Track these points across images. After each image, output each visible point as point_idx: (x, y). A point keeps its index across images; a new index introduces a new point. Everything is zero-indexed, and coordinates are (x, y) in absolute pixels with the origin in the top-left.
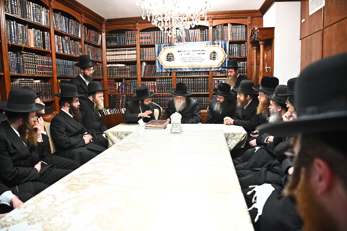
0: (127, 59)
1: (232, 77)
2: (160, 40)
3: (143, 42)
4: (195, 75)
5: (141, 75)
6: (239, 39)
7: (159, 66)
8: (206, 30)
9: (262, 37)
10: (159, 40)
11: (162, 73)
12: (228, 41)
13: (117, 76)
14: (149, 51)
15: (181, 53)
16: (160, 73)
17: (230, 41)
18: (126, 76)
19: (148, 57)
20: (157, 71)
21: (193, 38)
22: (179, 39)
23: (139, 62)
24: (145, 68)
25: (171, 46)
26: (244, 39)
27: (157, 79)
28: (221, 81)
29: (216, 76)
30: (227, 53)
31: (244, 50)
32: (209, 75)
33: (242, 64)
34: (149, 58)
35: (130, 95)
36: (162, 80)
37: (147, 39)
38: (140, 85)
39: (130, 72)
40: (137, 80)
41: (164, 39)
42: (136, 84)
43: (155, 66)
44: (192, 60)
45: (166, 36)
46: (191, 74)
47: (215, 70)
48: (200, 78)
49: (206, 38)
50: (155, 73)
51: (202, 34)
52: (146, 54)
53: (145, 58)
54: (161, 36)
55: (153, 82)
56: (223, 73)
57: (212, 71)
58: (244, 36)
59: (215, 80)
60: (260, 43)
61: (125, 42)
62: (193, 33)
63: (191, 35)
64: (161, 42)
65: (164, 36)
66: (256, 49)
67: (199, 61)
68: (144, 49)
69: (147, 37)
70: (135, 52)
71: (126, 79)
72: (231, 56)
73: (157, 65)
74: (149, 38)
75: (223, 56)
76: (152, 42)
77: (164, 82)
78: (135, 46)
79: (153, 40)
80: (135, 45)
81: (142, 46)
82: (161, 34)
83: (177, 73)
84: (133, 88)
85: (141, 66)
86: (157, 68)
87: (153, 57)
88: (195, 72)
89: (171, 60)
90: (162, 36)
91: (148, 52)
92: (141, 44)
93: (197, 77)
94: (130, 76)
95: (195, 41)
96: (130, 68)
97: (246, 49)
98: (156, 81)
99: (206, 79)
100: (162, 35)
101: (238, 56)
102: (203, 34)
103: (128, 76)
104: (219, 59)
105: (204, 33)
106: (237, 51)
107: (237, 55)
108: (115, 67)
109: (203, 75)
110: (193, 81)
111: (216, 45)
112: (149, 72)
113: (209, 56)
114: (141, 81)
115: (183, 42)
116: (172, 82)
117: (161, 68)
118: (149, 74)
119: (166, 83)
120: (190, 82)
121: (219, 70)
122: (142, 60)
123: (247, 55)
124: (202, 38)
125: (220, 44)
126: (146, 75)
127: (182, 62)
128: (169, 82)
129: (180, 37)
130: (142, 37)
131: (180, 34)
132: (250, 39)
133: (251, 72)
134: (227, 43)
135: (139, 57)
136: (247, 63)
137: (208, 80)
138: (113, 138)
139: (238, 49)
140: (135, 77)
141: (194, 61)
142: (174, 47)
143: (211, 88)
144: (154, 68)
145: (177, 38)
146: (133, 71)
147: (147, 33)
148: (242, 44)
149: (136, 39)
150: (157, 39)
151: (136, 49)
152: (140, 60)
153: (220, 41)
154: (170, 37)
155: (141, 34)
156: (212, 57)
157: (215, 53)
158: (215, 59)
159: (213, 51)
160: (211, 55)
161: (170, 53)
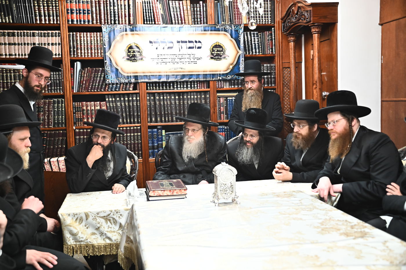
1: (254, 90)
2: (113, 18)
3: (75, 20)
4: (183, 87)
5: (73, 88)
6: (261, 23)
7: (112, 71)
8: (201, 2)
9: (318, 19)
10: (109, 17)
11: (117, 84)
12: (242, 26)
14: (89, 38)
15: (155, 45)
16: (113, 84)
17: (246, 25)
19: (86, 51)
20: (108, 81)
21: (178, 17)
22: (151, 18)
23: (67, 62)
24: (81, 74)
25: (136, 31)
26: (269, 23)
27: (106, 96)
29: (222, 89)
30: (241, 48)
31: (269, 42)
32: (209, 88)
33: (267, 67)
34: (88, 53)
35: (48, 131)
36: (118, 99)
37: (84, 13)
40: (64, 98)
41: (120, 16)
42: (62, 108)
43: (103, 71)
44: (177, 60)
45: (123, 10)
46: (175, 86)
47: (221, 79)
48: (193, 94)
49: (202, 19)
50: (102, 85)
51: (194, 9)
52: (83, 45)
53: (79, 54)
54: (114, 10)
55: (100, 104)
56: (234, 85)
57: (215, 80)
58: (269, 17)
59: (219, 97)
60: (313, 30)
61: (32, 17)
62: (176, 8)
63: (174, 11)
64: (113, 22)
65: (120, 10)
66: (294, 41)
67: (190, 63)
68: (78, 35)
69: (84, 10)
70: (57, 40)
72: (248, 52)
73: (108, 68)
74: (88, 13)
75: (235, 52)
76: (95, 22)
77: (121, 103)
78: (58, 28)
79: (96, 16)
80: (58, 25)
81: (72, 29)
82: (114, 6)
83: (148, 85)
84: (54, 116)
85: (71, 70)
86: (107, 74)
87: (98, 53)
88: (183, 82)
89: (136, 58)
90: (116, 11)
91: (85, 40)
92: (70, 23)
93: (187, 92)
95: (182, 23)
97: (274, 40)
98: (105, 100)
99: (203, 96)
100: (116, 8)
101: (261, 54)
102: (197, 11)
104: (227, 57)
105: (198, 9)
106: (257, 45)
107: (257, 51)
108: (10, 70)
109: (199, 88)
110: (179, 99)
111: (221, 32)
112: (90, 82)
113: (209, 53)
114: (73, 102)
115: (158, 24)
116: (139, 103)
117: (116, 75)
118: (90, 85)
119: (125, 104)
120: (173, 102)
121: (227, 78)
122: (73, 57)
123: (275, 52)
124: (194, 19)
125: (229, 31)
126: (84, 88)
127: (157, 63)
128: (132, 102)
129: (152, 14)
130: (72, 10)
131: (152, 8)
132: (283, 23)
133: (282, 81)
134: (239, 28)
135: (67, 50)
136: (275, 67)
137: (208, 98)
138: (76, 228)
139: (260, 41)
140: (59, 92)
141: (181, 61)
142: (142, 34)
143: (214, 113)
144: (100, 75)
145: (146, 15)
146: (54, 79)
147: (84, 2)
148: (266, 32)
149: (58, 12)
150: (106, 15)
151: (59, 33)
152: (70, 57)
153: (228, 25)
154: (131, 13)
155: (69, 3)
156: (215, 53)
157: (220, 46)
158: (221, 59)
159: (216, 44)
160: (213, 51)
161: (133, 45)
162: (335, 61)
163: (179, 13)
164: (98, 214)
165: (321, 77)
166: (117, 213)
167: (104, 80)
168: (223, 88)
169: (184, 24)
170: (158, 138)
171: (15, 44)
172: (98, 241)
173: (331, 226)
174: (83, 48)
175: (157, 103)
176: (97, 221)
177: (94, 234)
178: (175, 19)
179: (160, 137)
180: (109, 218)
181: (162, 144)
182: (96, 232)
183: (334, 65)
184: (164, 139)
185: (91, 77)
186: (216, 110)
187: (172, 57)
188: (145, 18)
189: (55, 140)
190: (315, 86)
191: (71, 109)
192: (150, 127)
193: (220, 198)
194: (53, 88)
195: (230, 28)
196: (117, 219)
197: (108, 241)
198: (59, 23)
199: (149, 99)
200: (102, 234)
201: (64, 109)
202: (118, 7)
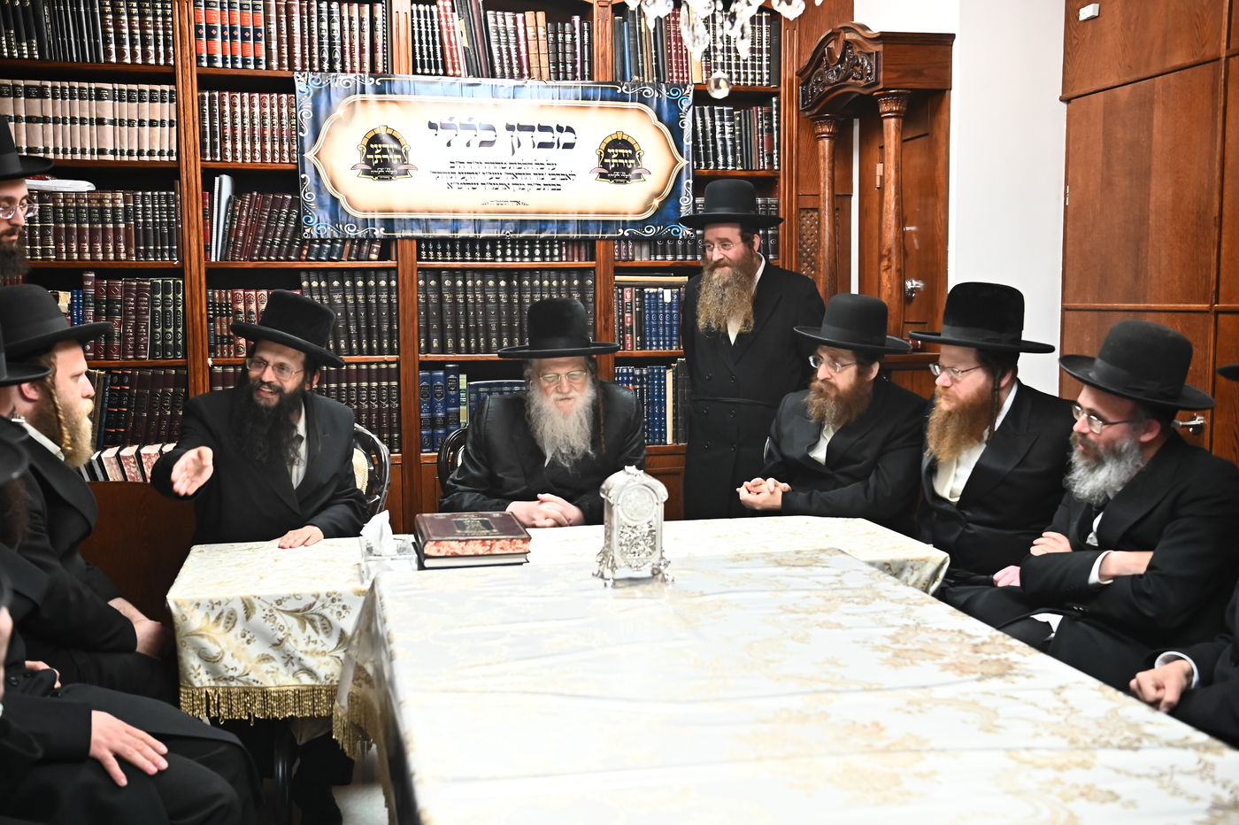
0: (110, 147)
2: (326, 55)
3: (219, 56)
4: (522, 256)
5: (208, 249)
6: (742, 83)
7: (321, 205)
8: (576, 19)
9: (899, 77)
10: (316, 51)
11: (334, 240)
12: (690, 88)
13: (44, 252)
14: (257, 110)
15: (444, 135)
16: (323, 241)
17: (700, 87)
18: (105, 252)
19: (248, 146)
20: (308, 230)
21: (510, 58)
22: (435, 57)
23: (192, 174)
24: (233, 211)
25: (391, 93)
26: (765, 83)
27: (303, 275)
28: (657, 294)
29: (628, 264)
30: (685, 150)
31: (762, 137)
32: (593, 259)
34: (253, 151)
35: (134, 368)
36: (336, 283)
37: (244, 38)
38: (204, 311)
39: (137, 231)
40: (182, 276)
41: (347, 49)
42: (176, 305)
43: (297, 203)
44: (504, 179)
45: (356, 33)
46: (499, 253)
47: (626, 234)
48: (549, 276)
49: (578, 66)
50: (292, 242)
51: (556, 38)
52: (239, 127)
53: (229, 154)
54: (330, 31)
56: (664, 253)
57: (609, 238)
58: (764, 67)
59: (622, 286)
60: (884, 108)
61: (97, 45)
62: (506, 32)
63: (499, 40)
64: (326, 66)
65: (347, 33)
66: (831, 136)
67: (543, 187)
68: (227, 100)
69: (244, 30)
70: (164, 111)
71: (107, 272)
72: (703, 164)
73: (309, 196)
74: (256, 39)
75: (668, 162)
76: (275, 63)
77: (344, 295)
78: (168, 76)
79: (279, 48)
80: (168, 70)
81: (210, 81)
82: (330, 20)
83: (423, 246)
84: (154, 326)
85: (204, 198)
86: (305, 213)
87: (281, 152)
88: (522, 241)
89: (388, 170)
90: (337, 34)
91: (247, 114)
92: (205, 64)
93: (531, 271)
94: (133, 251)
96: (135, 209)
97: (775, 133)
98: (298, 286)
99: (576, 282)
100: (336, 26)
101: (739, 168)
102: (564, 43)
103: (123, 256)
104: (644, 176)
105: (568, 37)
106: (729, 143)
107: (730, 159)
109: (564, 258)
110: (509, 289)
111: (629, 105)
112: (257, 234)
113: (595, 162)
114: (208, 288)
115: (454, 75)
116: (394, 296)
117: (331, 217)
118: (257, 243)
119: (356, 299)
120: (491, 296)
121: (645, 233)
122: (212, 161)
123: (779, 165)
124: (556, 64)
125: (652, 102)
126: (241, 249)
127: (450, 186)
128: (377, 294)
129: (438, 46)
130: (209, 28)
131: (437, 30)
132: (802, 85)
133: (796, 247)
134: (682, 96)
135: (192, 142)
136: (777, 205)
137: (590, 286)
138: (216, 642)
139: (737, 133)
140: (168, 259)
141: (515, 181)
142: (409, 102)
143: (606, 329)
144: (288, 214)
145: (421, 49)
146: (154, 223)
147: (246, 7)
148: (754, 108)
149: (171, 32)
150: (307, 46)
151: (171, 92)
152: (201, 161)
153: (650, 85)
154: (379, 41)
155: (203, 8)
156: (612, 164)
157: (625, 144)
158: (628, 179)
159: (615, 137)
160: (608, 155)
161: (383, 132)
162: (941, 194)
163: (513, 47)
164: (279, 602)
165: (902, 237)
166: (333, 600)
167: (299, 228)
168: (633, 260)
169: (526, 77)
170: (448, 397)
171: (45, 120)
172: (279, 679)
173: (918, 646)
174: (239, 137)
175: (447, 296)
176: (277, 622)
177: (266, 658)
178: (502, 62)
179: (453, 393)
180: (310, 616)
181: (458, 414)
182: (271, 652)
183: (940, 207)
184: (463, 400)
185: (260, 218)
186: (610, 321)
187: (492, 168)
188: (418, 58)
189: (153, 394)
190: (885, 263)
191: (201, 310)
192: (424, 365)
193: (617, 565)
194: (152, 247)
195: (657, 95)
196: (333, 618)
197: (306, 680)
198: (172, 62)
199: (425, 287)
200: (289, 659)
201: (180, 309)
202: (341, 23)
